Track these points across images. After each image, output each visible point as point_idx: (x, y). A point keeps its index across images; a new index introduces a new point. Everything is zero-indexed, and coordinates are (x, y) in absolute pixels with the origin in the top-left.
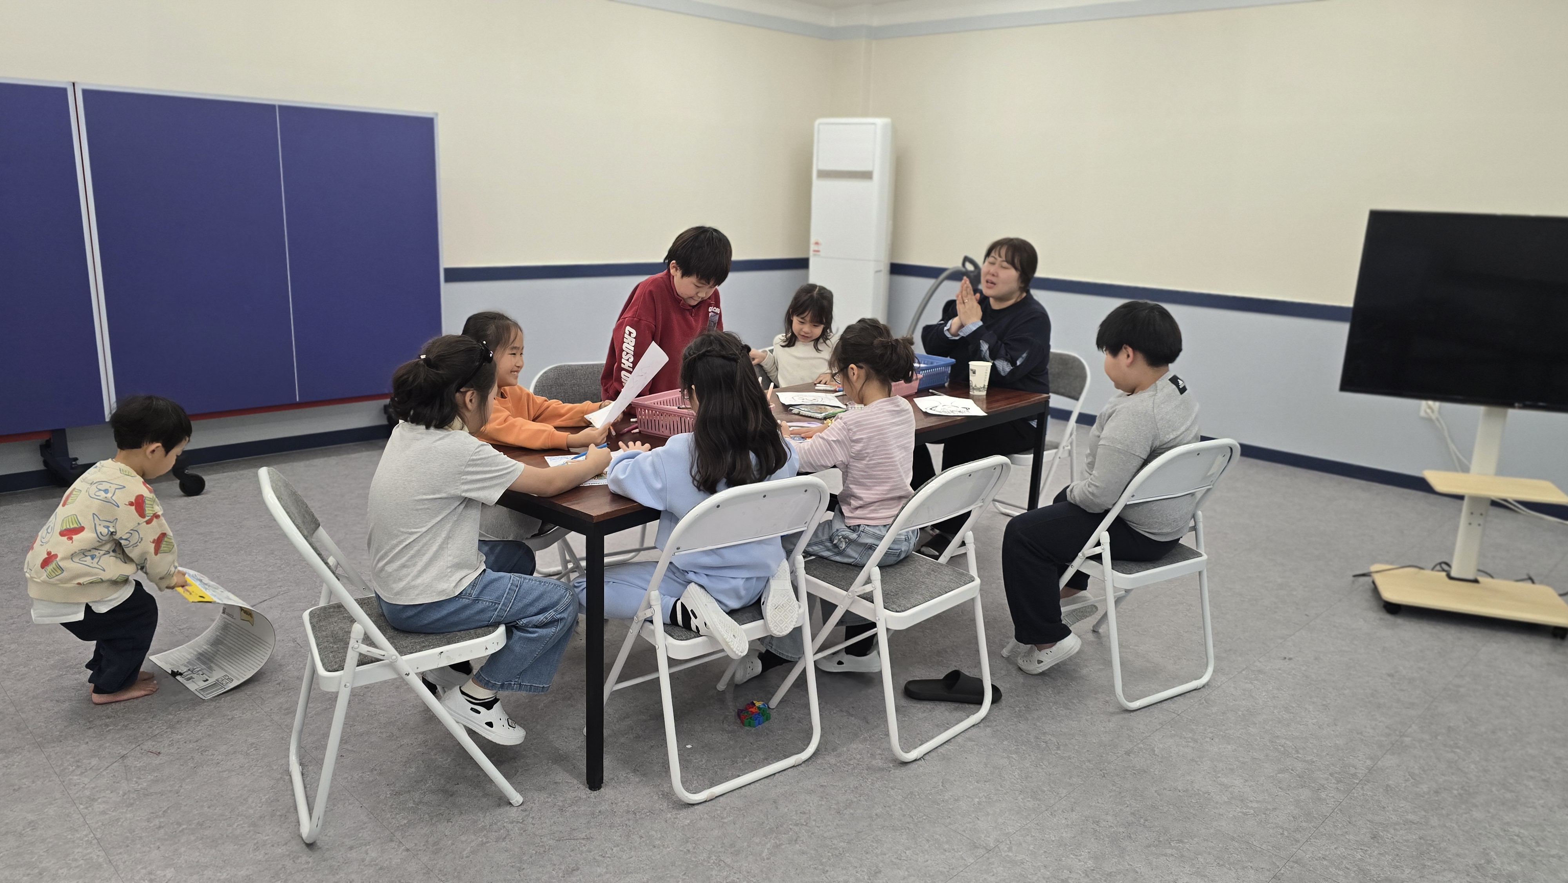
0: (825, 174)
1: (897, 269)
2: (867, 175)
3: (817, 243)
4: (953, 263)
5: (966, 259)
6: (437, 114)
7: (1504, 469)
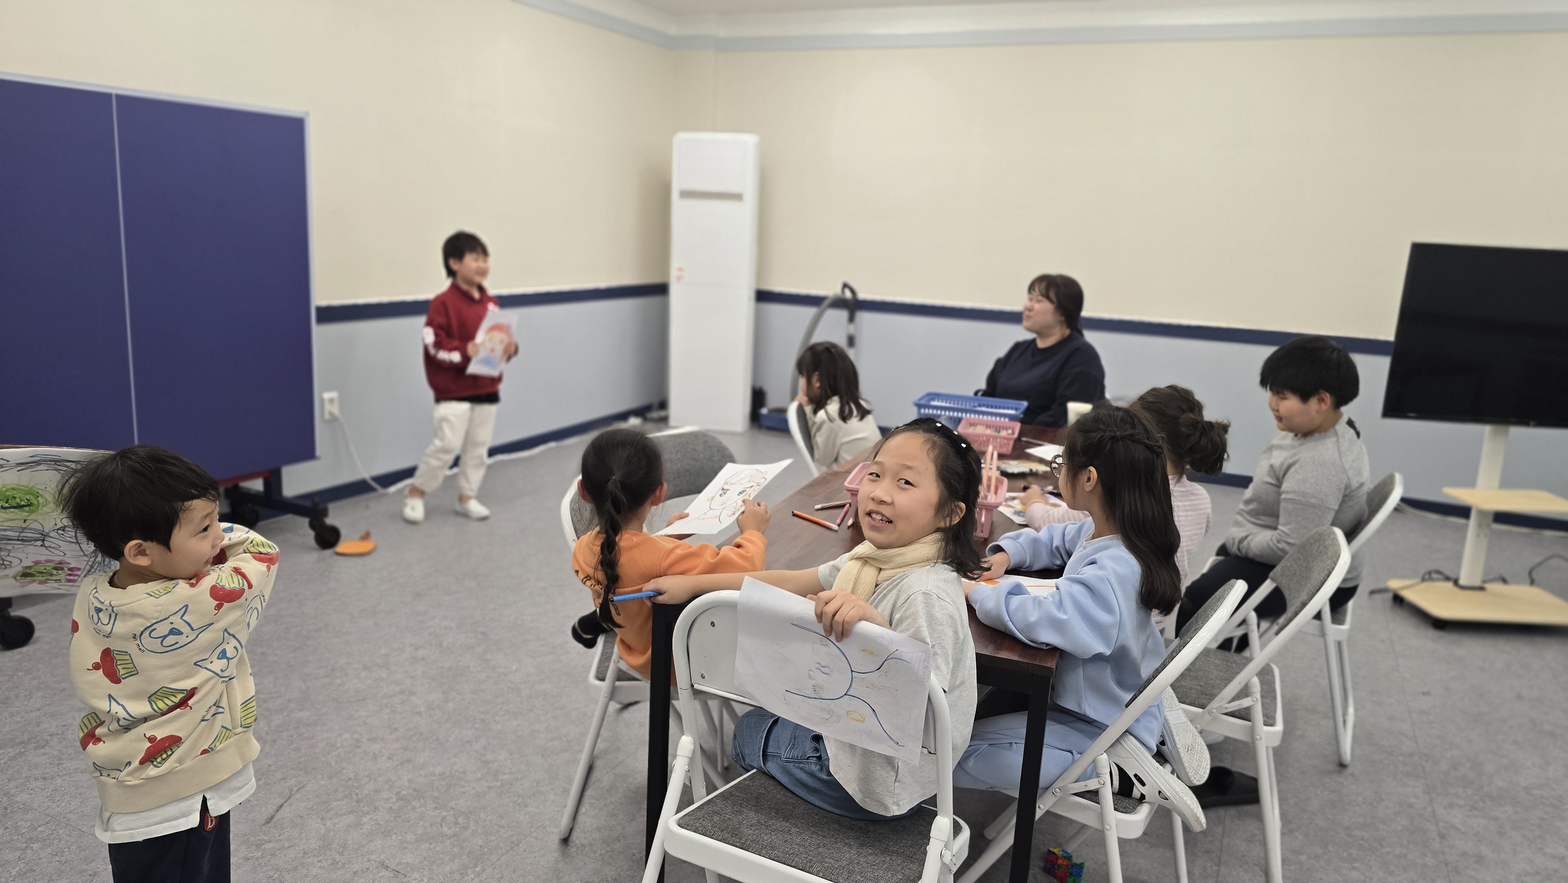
0: (687, 194)
1: (763, 296)
2: (737, 197)
3: (680, 269)
4: (831, 289)
5: (845, 286)
6: (307, 114)
7: (1507, 482)
